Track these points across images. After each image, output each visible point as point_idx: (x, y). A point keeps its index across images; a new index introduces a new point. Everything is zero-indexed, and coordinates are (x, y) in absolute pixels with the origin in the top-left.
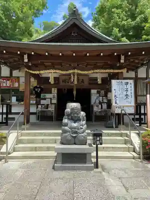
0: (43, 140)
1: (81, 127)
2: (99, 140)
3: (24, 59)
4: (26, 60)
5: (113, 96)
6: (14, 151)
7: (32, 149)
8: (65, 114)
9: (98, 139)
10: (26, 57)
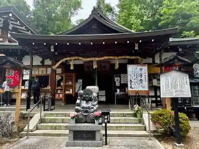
0: (63, 119)
1: (93, 107)
2: (107, 119)
3: (50, 49)
4: (52, 50)
5: (129, 81)
6: (37, 129)
7: (52, 128)
8: (79, 95)
9: (106, 117)
10: (52, 47)
